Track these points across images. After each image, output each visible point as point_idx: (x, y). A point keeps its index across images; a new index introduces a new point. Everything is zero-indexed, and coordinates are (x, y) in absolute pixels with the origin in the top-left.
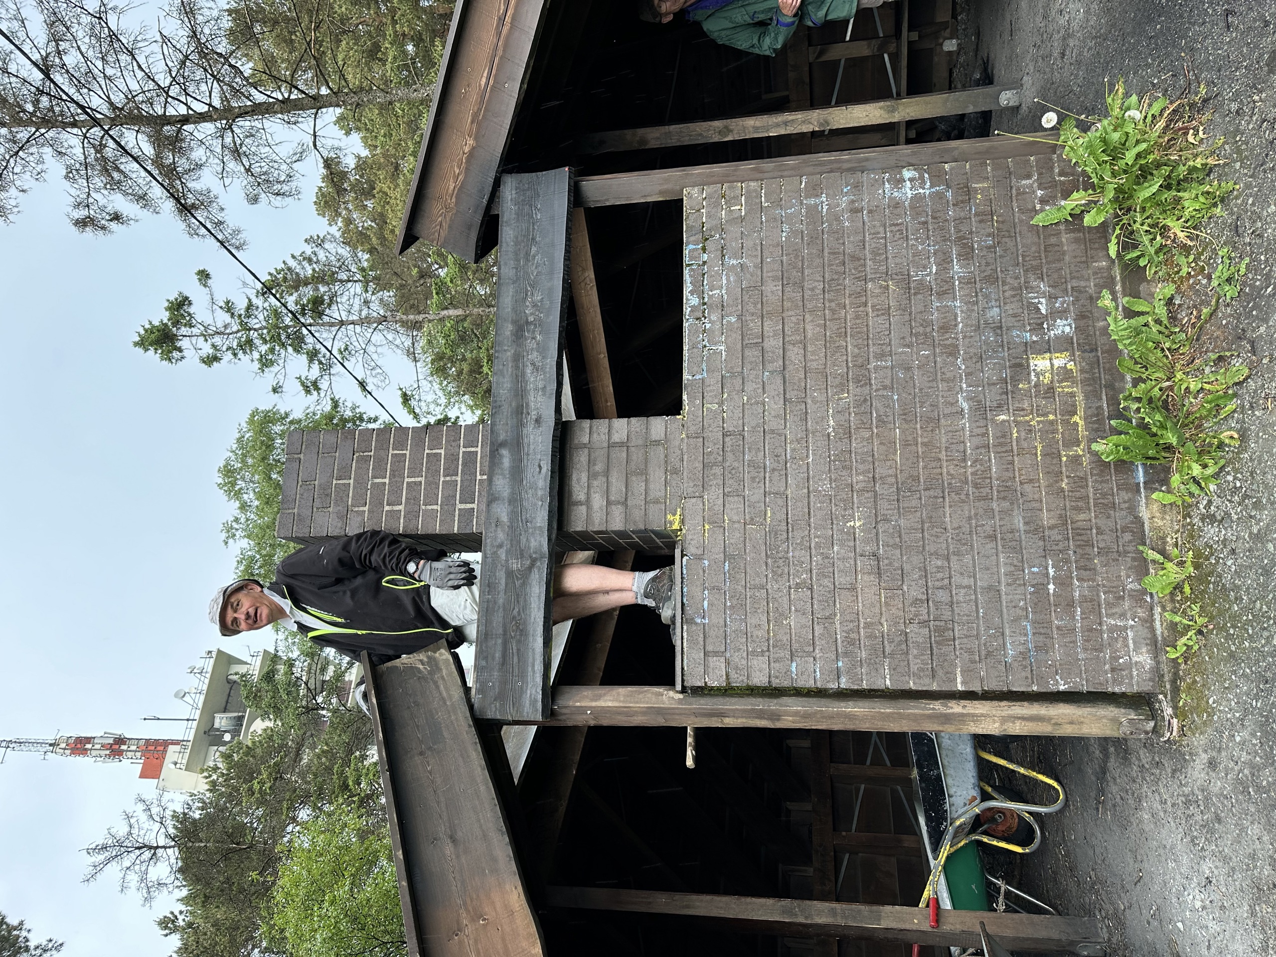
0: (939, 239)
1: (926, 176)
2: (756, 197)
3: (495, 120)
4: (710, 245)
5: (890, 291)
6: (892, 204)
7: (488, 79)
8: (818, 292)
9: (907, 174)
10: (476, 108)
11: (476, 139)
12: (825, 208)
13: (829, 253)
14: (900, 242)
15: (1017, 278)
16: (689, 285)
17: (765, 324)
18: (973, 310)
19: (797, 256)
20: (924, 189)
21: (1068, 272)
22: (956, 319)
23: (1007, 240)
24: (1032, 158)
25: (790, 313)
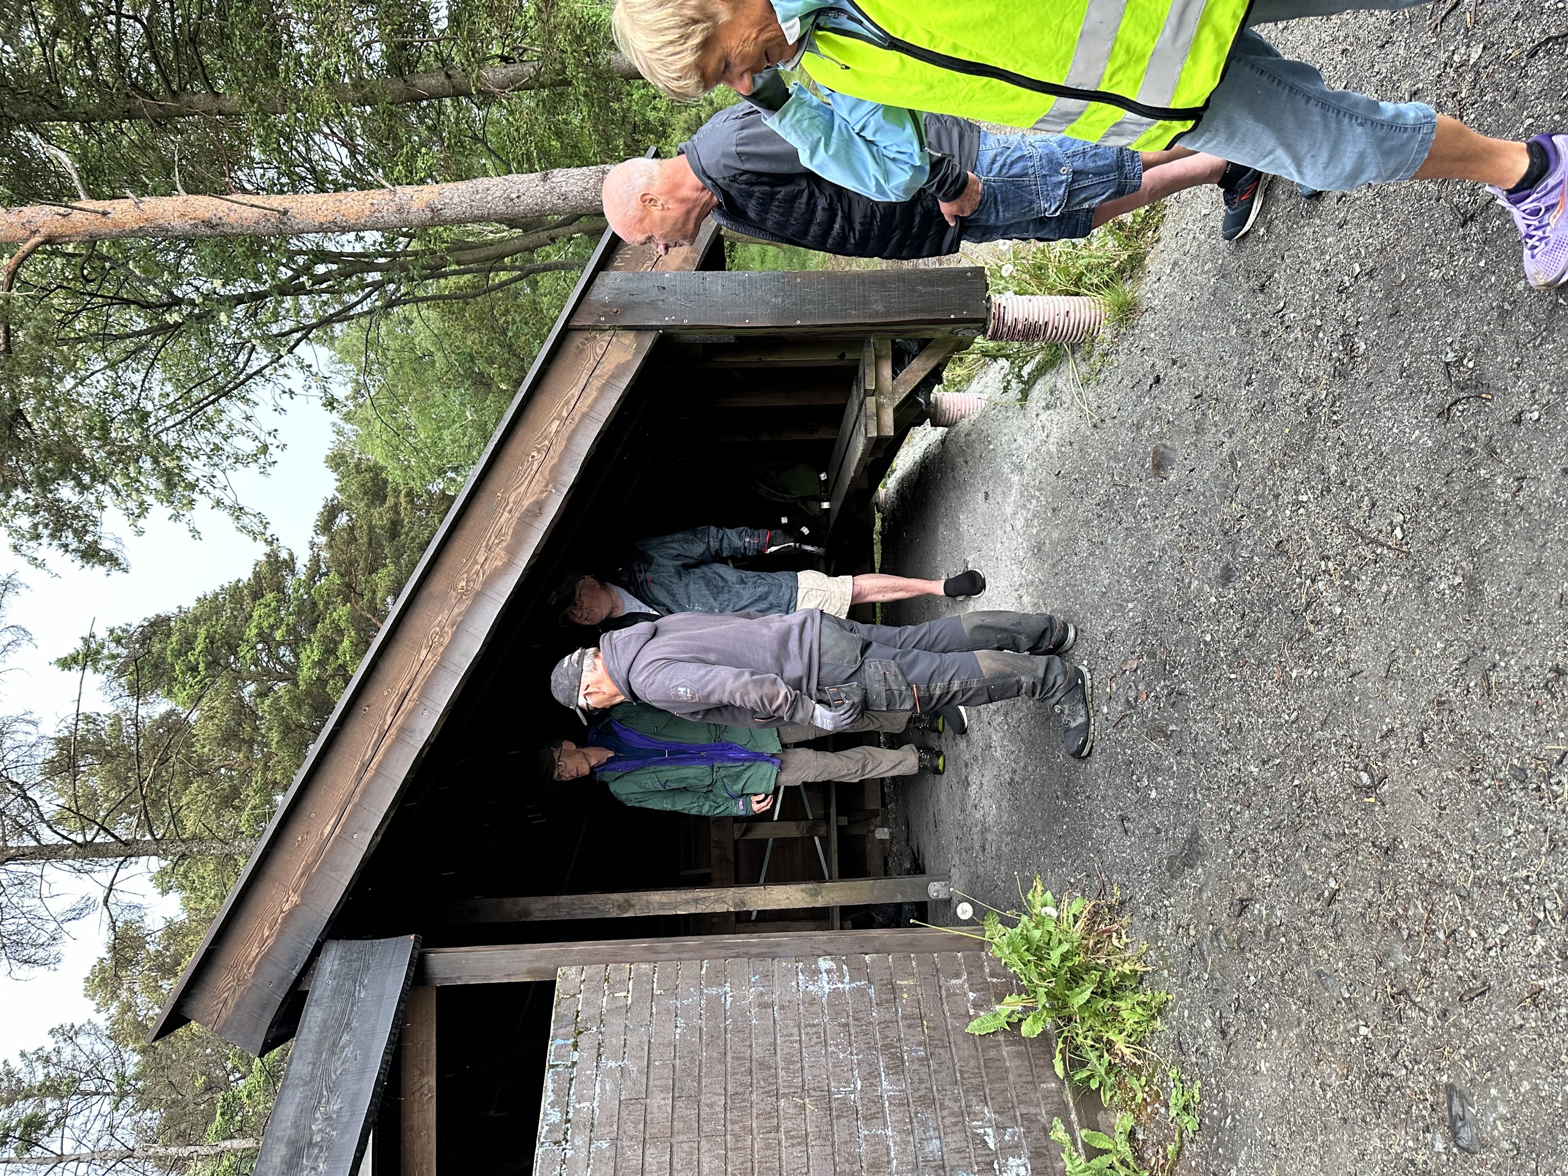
0: (863, 1047)
1: (845, 967)
2: (647, 982)
3: (332, 874)
4: (583, 1040)
5: (808, 1112)
6: (807, 999)
7: (334, 827)
8: (718, 1109)
9: (824, 964)
10: (310, 860)
11: (302, 895)
12: (729, 1000)
13: (733, 1058)
14: (817, 1048)
15: (956, 1100)
16: (550, 1093)
17: (647, 1153)
18: (909, 1142)
19: (693, 1060)
20: (843, 983)
21: (1014, 1095)
22: (888, 1154)
23: (941, 1051)
24: (959, 955)
25: (681, 1138)
